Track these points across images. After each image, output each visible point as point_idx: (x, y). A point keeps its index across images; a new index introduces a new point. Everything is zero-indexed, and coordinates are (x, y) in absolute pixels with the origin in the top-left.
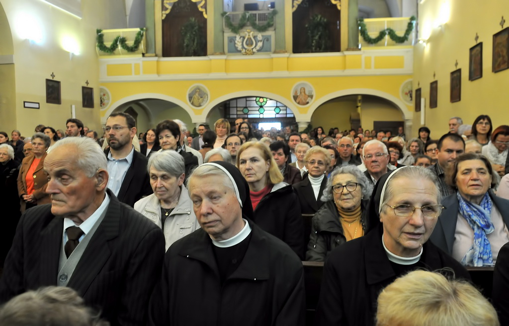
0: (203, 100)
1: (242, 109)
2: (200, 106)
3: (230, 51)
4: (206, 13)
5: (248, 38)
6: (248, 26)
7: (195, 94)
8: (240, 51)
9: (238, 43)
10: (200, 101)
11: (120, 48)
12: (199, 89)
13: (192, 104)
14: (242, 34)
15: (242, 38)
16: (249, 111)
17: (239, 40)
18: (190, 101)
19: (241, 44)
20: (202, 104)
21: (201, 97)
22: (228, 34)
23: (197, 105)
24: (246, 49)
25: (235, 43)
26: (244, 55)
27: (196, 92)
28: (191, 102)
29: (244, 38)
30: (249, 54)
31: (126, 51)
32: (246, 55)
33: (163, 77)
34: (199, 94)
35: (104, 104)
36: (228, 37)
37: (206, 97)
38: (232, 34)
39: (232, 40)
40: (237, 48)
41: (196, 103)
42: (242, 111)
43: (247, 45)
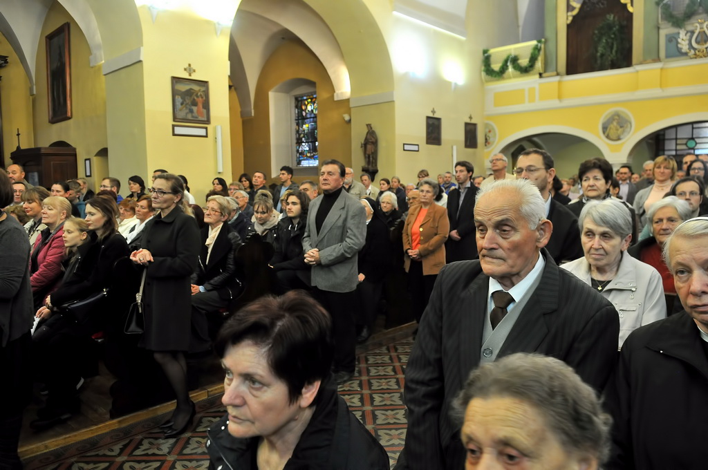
0: (624, 131)
1: (684, 141)
2: (619, 139)
3: (668, 56)
4: (632, 5)
5: (699, 33)
6: (700, 14)
7: (612, 123)
8: (686, 54)
9: (683, 42)
10: (619, 132)
11: (510, 69)
12: (618, 115)
13: (608, 137)
14: (690, 28)
15: (689, 34)
16: (696, 143)
17: (684, 38)
18: (604, 133)
19: (687, 42)
20: (622, 137)
21: (621, 127)
22: (666, 30)
23: (615, 138)
24: (695, 49)
25: (678, 43)
26: (691, 58)
27: (614, 120)
28: (606, 134)
29: (693, 32)
30: (701, 57)
31: (518, 73)
32: (696, 58)
33: (566, 103)
34: (618, 123)
35: (489, 143)
36: (666, 35)
37: (629, 125)
38: (672, 30)
39: (672, 39)
40: (681, 49)
41: (612, 133)
42: (686, 144)
43: (697, 42)
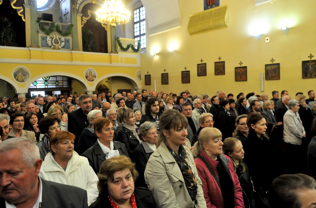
0: (25, 78)
2: (23, 81)
3: (42, 46)
4: (24, 18)
5: (55, 39)
6: (54, 31)
7: (19, 73)
8: (50, 47)
9: (49, 41)
10: (23, 78)
12: (22, 70)
13: (17, 80)
14: (51, 36)
15: (51, 39)
17: (49, 40)
18: (15, 78)
19: (50, 42)
20: (25, 80)
21: (24, 76)
22: (41, 34)
23: (21, 81)
24: (54, 46)
25: (47, 41)
26: (52, 49)
27: (20, 72)
28: (16, 78)
29: (53, 38)
30: (56, 49)
32: (54, 49)
34: (22, 74)
36: (41, 37)
37: (28, 75)
38: (45, 35)
39: (44, 39)
40: (48, 44)
41: (19, 78)
43: (55, 43)
